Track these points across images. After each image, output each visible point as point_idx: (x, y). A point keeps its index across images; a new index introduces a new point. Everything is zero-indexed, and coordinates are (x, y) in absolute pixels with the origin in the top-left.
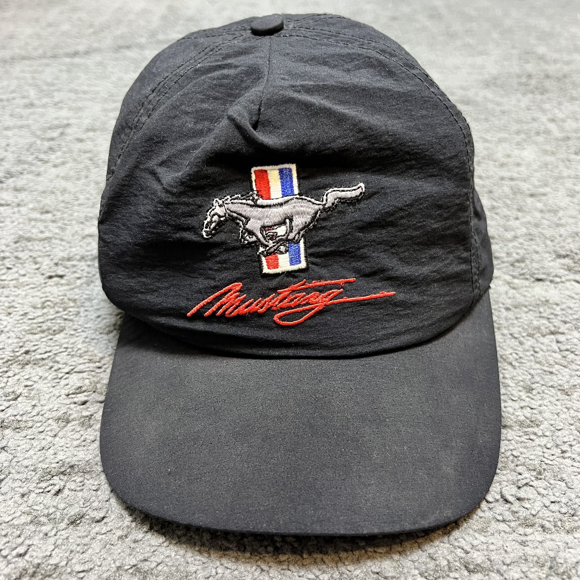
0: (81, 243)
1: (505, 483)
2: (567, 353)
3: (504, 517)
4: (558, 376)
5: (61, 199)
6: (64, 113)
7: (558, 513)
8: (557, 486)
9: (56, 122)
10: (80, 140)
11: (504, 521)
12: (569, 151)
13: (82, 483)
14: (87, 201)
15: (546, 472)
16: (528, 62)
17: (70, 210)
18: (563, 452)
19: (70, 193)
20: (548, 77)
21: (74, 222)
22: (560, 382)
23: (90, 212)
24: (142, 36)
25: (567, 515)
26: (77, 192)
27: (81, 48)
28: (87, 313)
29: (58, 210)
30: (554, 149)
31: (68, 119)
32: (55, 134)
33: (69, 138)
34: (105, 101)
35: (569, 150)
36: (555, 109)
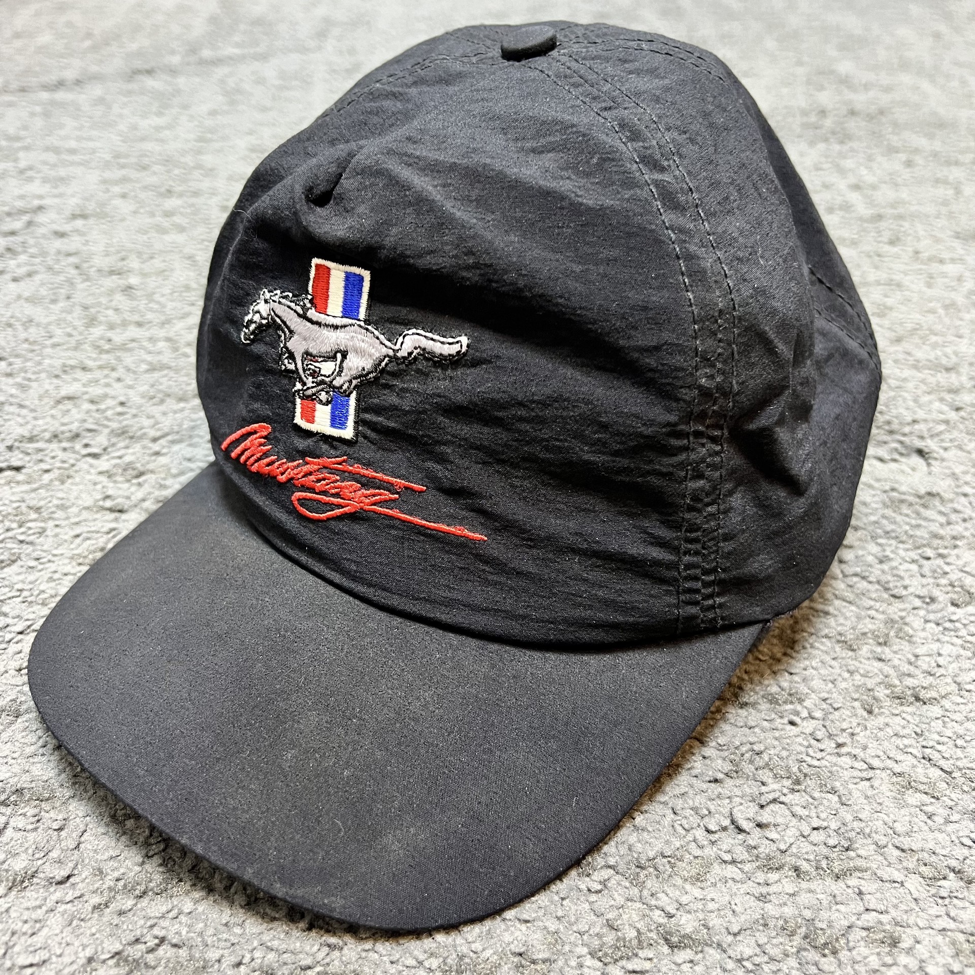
0: (53, 412)
1: (738, 800)
2: (855, 579)
3: (734, 856)
4: (838, 618)
5: (23, 335)
6: (35, 187)
7: (822, 847)
8: (825, 802)
9: (19, 204)
10: (61, 235)
11: (733, 862)
12: (880, 239)
13: (37, 818)
14: (67, 339)
15: (808, 778)
16: (821, 88)
17: (38, 355)
18: (839, 746)
19: (38, 325)
20: (853, 113)
21: (43, 375)
22: (839, 628)
23: (71, 358)
24: (173, 52)
25: (837, 849)
26: (49, 324)
27: (70, 75)
28: (58, 530)
29: (17, 356)
30: (856, 236)
31: (41, 197)
32: (18, 224)
33: (42, 231)
34: (107, 165)
35: (880, 236)
36: (862, 168)
